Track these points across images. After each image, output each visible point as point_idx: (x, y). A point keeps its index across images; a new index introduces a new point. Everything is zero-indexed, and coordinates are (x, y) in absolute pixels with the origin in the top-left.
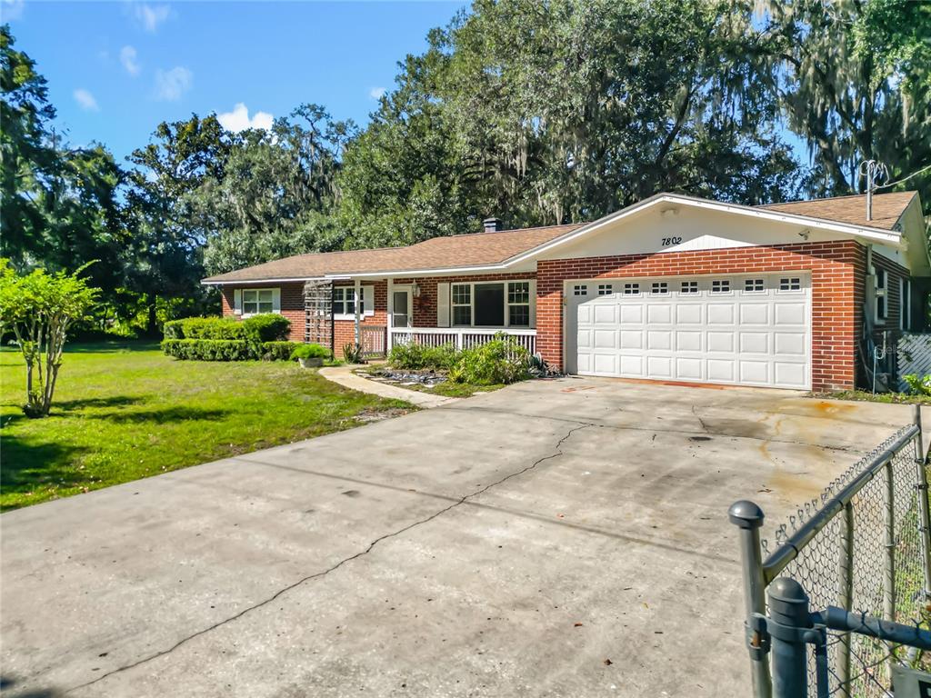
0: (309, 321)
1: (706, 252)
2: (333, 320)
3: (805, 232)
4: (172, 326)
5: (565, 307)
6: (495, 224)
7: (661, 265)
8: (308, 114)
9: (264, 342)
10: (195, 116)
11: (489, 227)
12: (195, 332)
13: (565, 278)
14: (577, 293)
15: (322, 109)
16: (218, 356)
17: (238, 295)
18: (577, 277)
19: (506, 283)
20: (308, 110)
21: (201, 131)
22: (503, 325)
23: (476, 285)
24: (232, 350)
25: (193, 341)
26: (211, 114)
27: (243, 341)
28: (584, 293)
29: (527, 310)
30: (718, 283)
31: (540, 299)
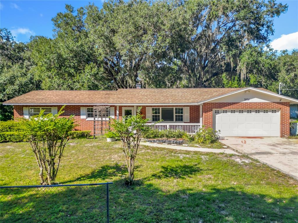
0: (95, 122)
1: (256, 103)
3: (281, 99)
5: (213, 117)
6: (140, 86)
7: (244, 106)
11: (138, 86)
13: (214, 108)
14: (216, 113)
17: (25, 110)
19: (174, 108)
22: (173, 121)
28: (218, 113)
29: (182, 116)
30: (257, 111)
31: (205, 114)
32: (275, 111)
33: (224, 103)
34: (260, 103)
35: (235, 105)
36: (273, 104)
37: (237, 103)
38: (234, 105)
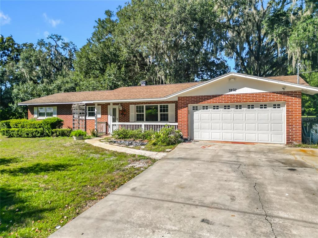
0: (74, 120)
1: (246, 94)
2: (86, 120)
4: (5, 123)
5: (189, 114)
6: (145, 83)
7: (229, 99)
8: (54, 38)
9: (53, 129)
10: (2, 36)
11: (142, 84)
12: (17, 125)
13: (189, 103)
14: (193, 109)
15: (60, 37)
16: (30, 135)
17: (35, 109)
18: (195, 103)
19: (159, 105)
20: (54, 37)
21: (5, 42)
22: (158, 121)
23: (146, 106)
24: (37, 133)
25: (17, 129)
26: (9, 36)
27: (42, 129)
28: (197, 109)
29: (167, 115)
30: (250, 106)
31: (179, 111)
32: (279, 106)
33: (202, 96)
34: (252, 94)
35: (217, 99)
36: (272, 96)
37: (219, 96)
38: (215, 99)
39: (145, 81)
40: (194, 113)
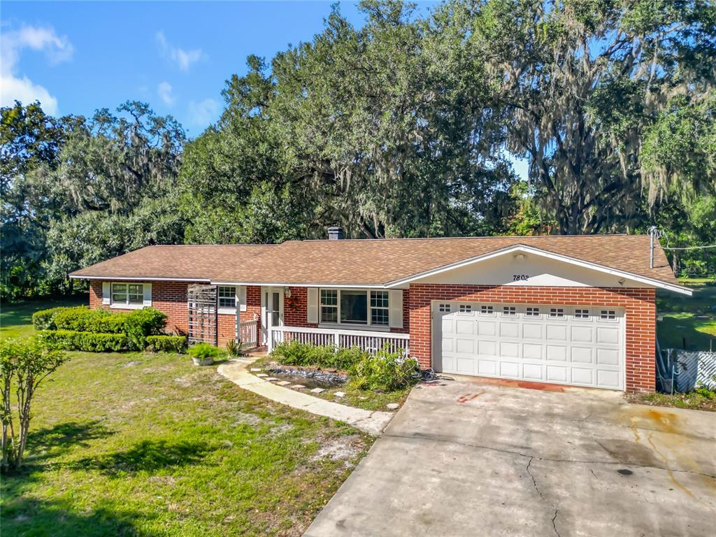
0: (191, 319)
1: (548, 288)
2: (217, 314)
3: (622, 281)
4: (43, 317)
5: (432, 320)
6: (337, 232)
7: (512, 295)
8: (133, 110)
9: (146, 336)
10: (18, 103)
11: (333, 234)
12: (68, 324)
13: (433, 298)
14: (442, 310)
15: (146, 106)
16: (99, 347)
17: (106, 288)
18: (444, 299)
19: (368, 291)
20: (134, 107)
21: (25, 117)
23: (342, 291)
24: (114, 343)
25: (70, 333)
27: (123, 334)
28: (448, 310)
29: (386, 312)
30: (555, 310)
31: (412, 313)
32: (612, 314)
33: (459, 286)
34: (560, 288)
35: (490, 293)
36: (599, 294)
37: (493, 287)
38: (485, 292)
39: (337, 228)
40: (444, 317)
